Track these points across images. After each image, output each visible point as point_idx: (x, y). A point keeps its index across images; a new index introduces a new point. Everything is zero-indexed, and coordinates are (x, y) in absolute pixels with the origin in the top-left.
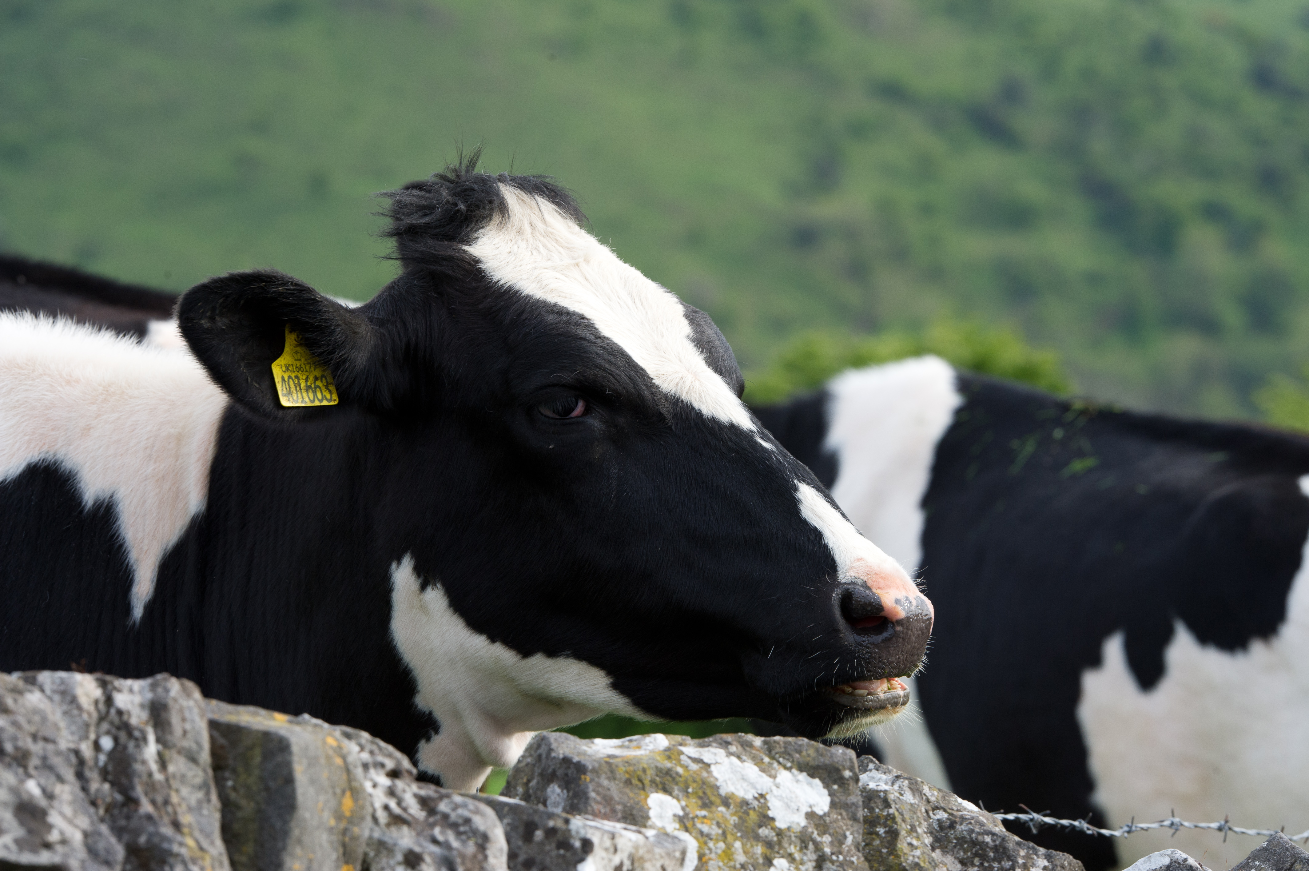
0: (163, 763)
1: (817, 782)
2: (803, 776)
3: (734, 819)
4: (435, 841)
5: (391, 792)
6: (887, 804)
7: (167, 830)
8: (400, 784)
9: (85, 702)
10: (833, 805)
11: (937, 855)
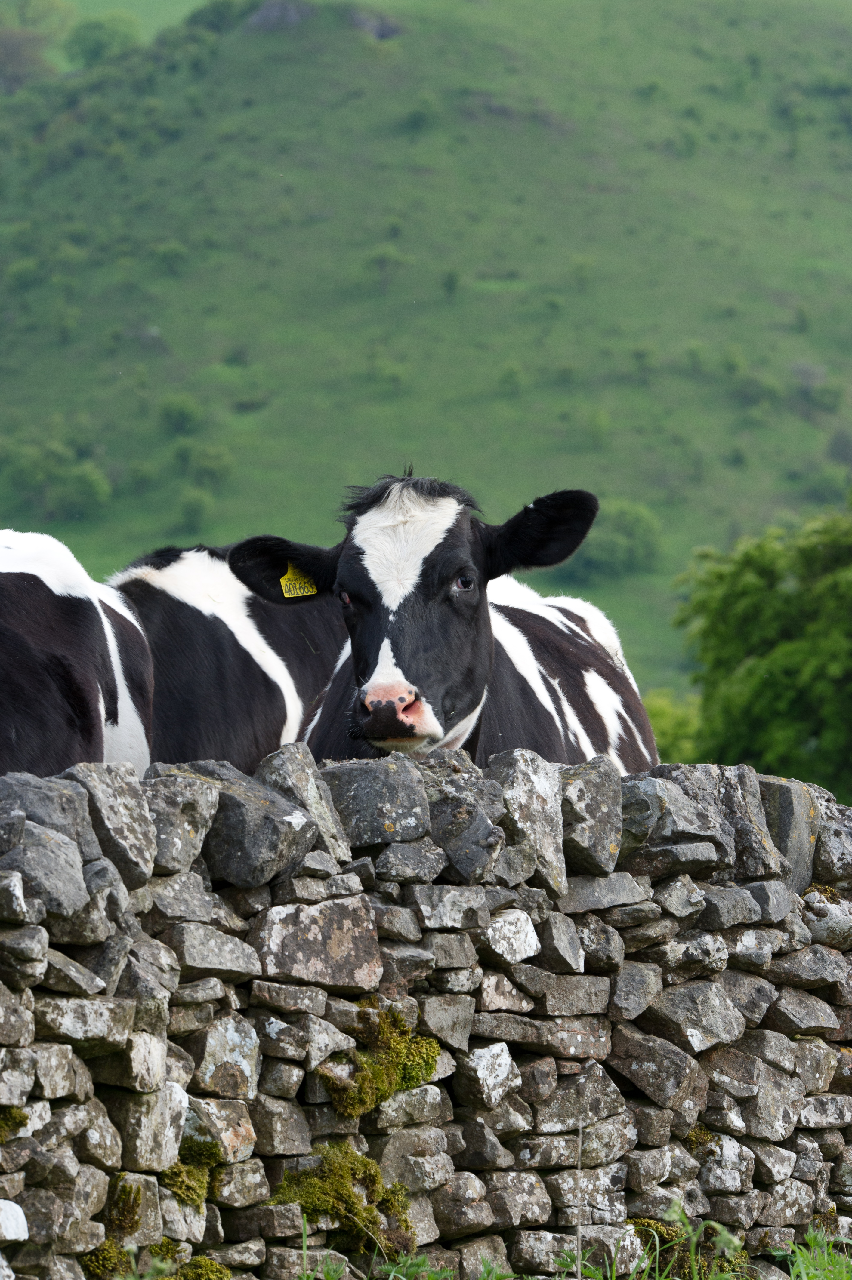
0: (744, 798)
4: (845, 826)
5: (828, 808)
7: (747, 823)
8: (831, 804)
9: (715, 775)
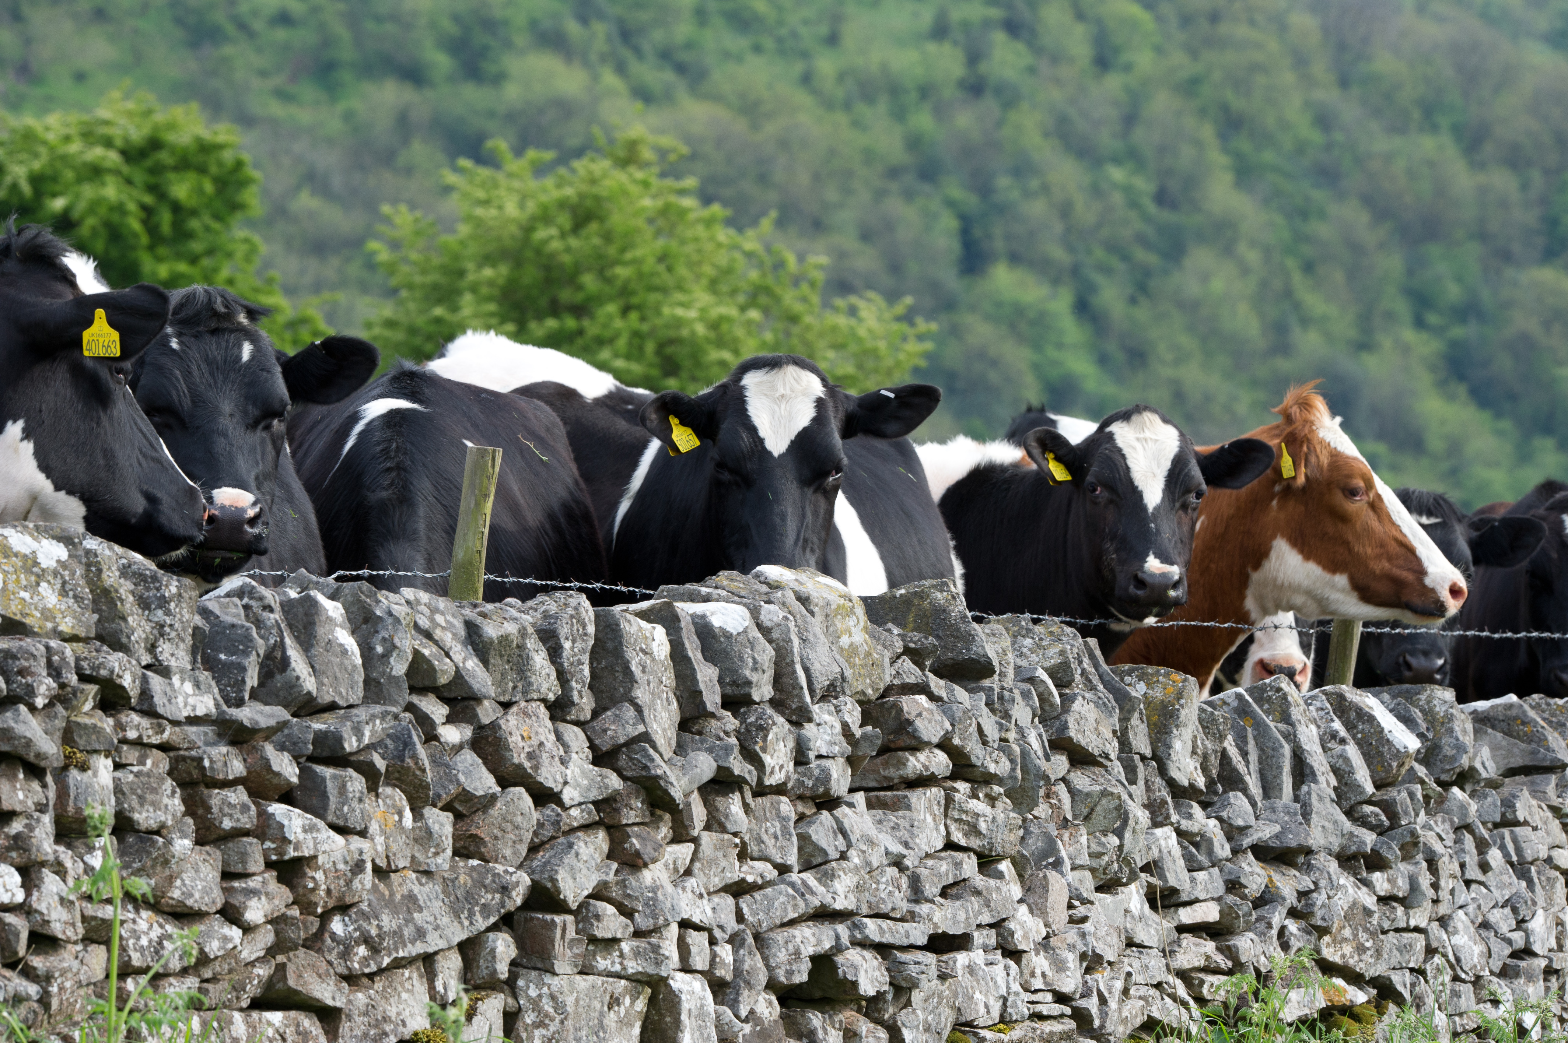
1: (61, 545)
2: (54, 542)
3: (20, 564)
6: (96, 555)
10: (70, 556)
11: (122, 581)
